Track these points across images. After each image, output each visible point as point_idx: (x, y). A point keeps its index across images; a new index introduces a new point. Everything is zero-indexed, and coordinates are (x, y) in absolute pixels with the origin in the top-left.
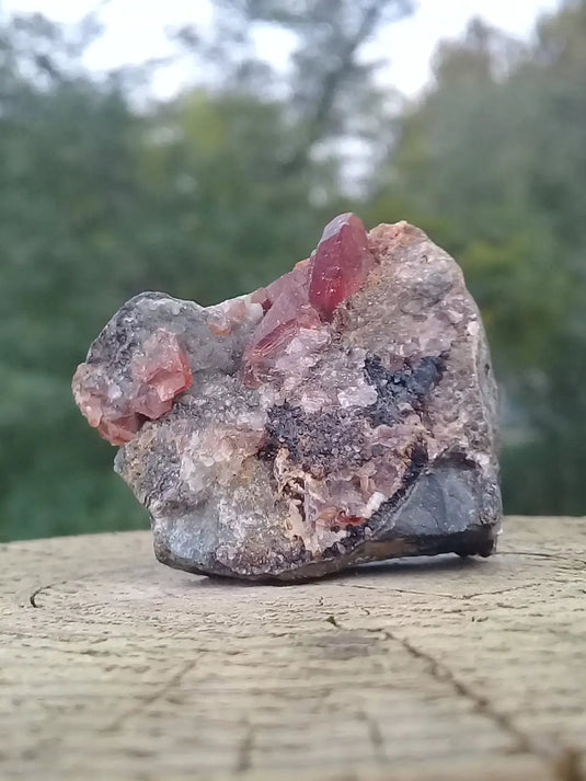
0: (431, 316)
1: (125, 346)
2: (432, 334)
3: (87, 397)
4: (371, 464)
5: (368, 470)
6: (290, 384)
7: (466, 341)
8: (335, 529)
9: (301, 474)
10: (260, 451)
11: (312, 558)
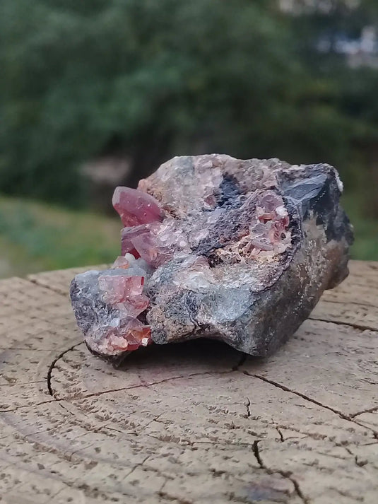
0: (199, 176)
1: (94, 303)
2: (210, 178)
3: (106, 341)
4: (258, 208)
5: (261, 211)
6: (183, 244)
7: (224, 163)
8: (283, 237)
9: (239, 243)
10: (210, 263)
11: (292, 249)
